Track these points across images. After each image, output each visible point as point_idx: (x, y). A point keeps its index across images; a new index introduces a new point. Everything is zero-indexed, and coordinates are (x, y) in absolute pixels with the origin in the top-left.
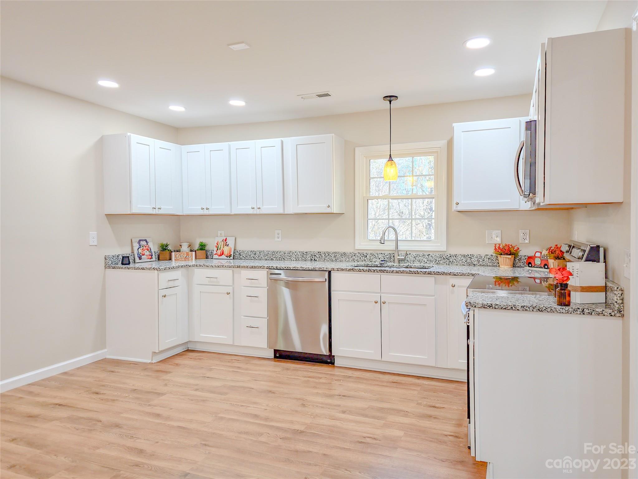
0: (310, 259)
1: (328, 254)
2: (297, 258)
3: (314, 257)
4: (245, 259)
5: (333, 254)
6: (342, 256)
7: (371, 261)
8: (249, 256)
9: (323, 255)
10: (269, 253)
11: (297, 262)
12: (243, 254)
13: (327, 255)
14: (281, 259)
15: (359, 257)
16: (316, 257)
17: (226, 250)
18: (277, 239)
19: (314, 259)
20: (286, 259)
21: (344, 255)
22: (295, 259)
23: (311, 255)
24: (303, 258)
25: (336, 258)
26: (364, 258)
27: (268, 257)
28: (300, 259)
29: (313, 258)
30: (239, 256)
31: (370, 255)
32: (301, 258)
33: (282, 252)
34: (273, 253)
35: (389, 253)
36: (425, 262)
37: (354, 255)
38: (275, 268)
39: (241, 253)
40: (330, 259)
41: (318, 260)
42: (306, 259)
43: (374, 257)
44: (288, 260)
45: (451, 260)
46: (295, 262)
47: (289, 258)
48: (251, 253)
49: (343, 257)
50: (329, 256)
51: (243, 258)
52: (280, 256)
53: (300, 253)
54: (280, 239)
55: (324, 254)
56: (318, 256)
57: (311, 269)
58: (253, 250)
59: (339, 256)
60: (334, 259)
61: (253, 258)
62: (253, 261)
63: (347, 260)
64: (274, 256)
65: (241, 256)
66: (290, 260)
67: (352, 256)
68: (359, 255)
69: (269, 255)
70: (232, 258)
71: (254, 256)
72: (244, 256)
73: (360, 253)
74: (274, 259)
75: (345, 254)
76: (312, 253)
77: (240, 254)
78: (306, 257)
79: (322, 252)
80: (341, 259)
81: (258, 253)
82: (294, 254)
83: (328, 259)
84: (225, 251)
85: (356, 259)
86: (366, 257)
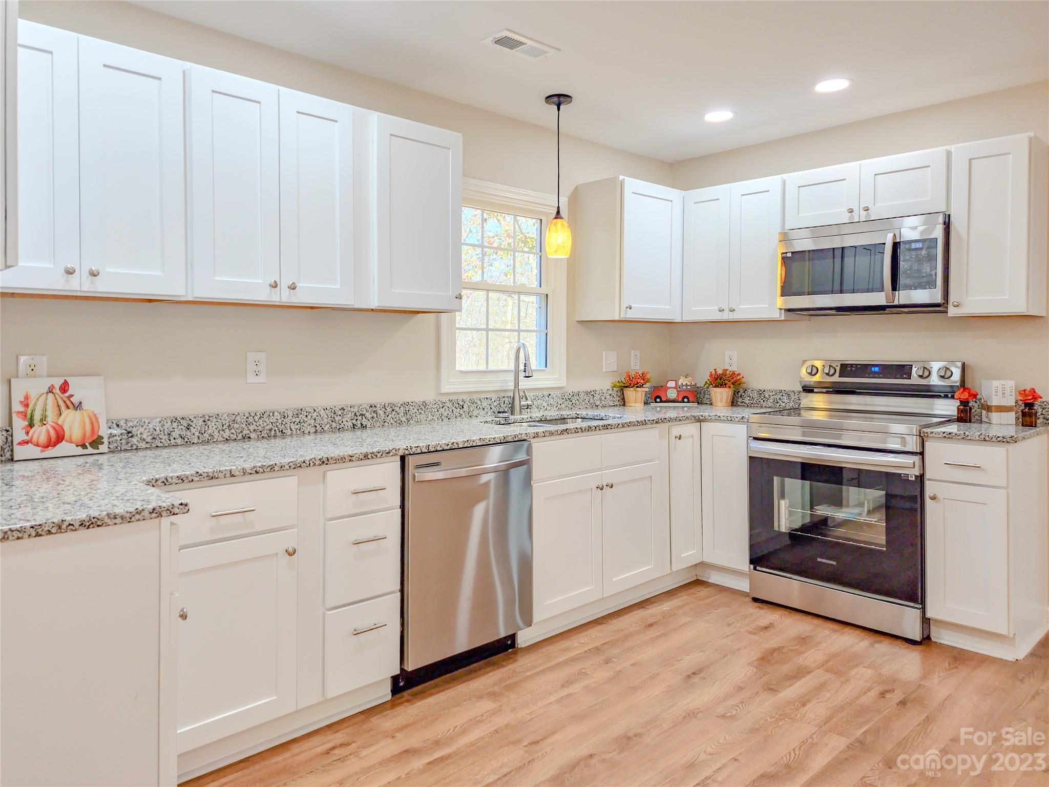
0: (350, 424)
1: (391, 409)
2: (318, 427)
3: (360, 418)
4: (148, 446)
5: (402, 408)
6: (420, 411)
7: (470, 415)
8: (166, 437)
9: (381, 413)
10: (238, 419)
11: (319, 436)
12: (141, 430)
13: (389, 410)
14: (273, 433)
15: (451, 410)
16: (364, 420)
17: (73, 424)
18: (251, 378)
19: (362, 424)
20: (289, 432)
21: (423, 408)
22: (313, 430)
23: (353, 414)
24: (334, 425)
25: (408, 417)
26: (458, 411)
27: (233, 431)
28: (326, 429)
29: (359, 422)
30: (123, 441)
31: (469, 404)
32: (328, 426)
33: (276, 414)
34: (251, 420)
35: (498, 397)
36: (545, 408)
37: (441, 406)
38: (424, 450)
39: (134, 429)
40: (395, 420)
41: (369, 426)
42: (341, 426)
43: (476, 406)
44: (294, 432)
45: (573, 402)
46: (312, 436)
47: (297, 427)
48: (175, 425)
49: (423, 412)
50: (394, 413)
51: (143, 445)
52: (270, 426)
53: (327, 411)
54: (262, 378)
55: (384, 409)
56: (370, 416)
57: (499, 441)
58: (179, 414)
59: (413, 411)
60: (404, 419)
61: (179, 441)
62: (180, 449)
63: (430, 417)
64: (252, 428)
65: (134, 440)
66: (299, 432)
67: (438, 407)
68: (450, 405)
69: (236, 426)
70: (103, 448)
71: (184, 433)
72: (144, 436)
73: (452, 401)
74: (253, 435)
75: (425, 404)
76: (356, 410)
77: (129, 433)
78: (340, 422)
79: (378, 406)
80: (418, 418)
81: (201, 421)
82: (309, 417)
83: (392, 421)
84: (71, 429)
85: (445, 414)
86: (463, 407)
